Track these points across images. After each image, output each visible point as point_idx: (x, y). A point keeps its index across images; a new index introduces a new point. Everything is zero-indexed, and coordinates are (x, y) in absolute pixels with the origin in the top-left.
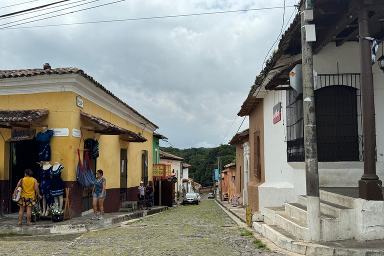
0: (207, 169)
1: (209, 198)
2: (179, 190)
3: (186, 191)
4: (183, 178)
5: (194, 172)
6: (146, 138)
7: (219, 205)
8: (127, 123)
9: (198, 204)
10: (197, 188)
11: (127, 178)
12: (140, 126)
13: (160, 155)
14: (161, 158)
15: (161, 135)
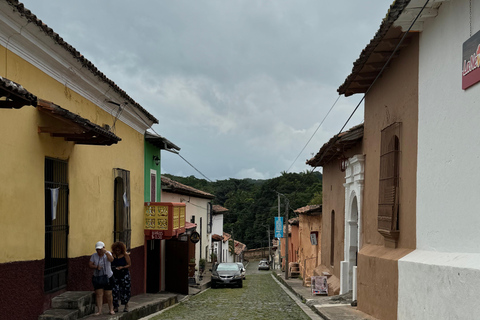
0: (257, 216)
1: (260, 269)
2: (204, 257)
3: (218, 259)
4: (213, 233)
5: (234, 221)
6: (118, 135)
7: (282, 286)
8: (68, 93)
9: (241, 286)
10: (239, 251)
11: (67, 232)
12: (106, 108)
13: (163, 184)
14: (164, 190)
15: (164, 139)
